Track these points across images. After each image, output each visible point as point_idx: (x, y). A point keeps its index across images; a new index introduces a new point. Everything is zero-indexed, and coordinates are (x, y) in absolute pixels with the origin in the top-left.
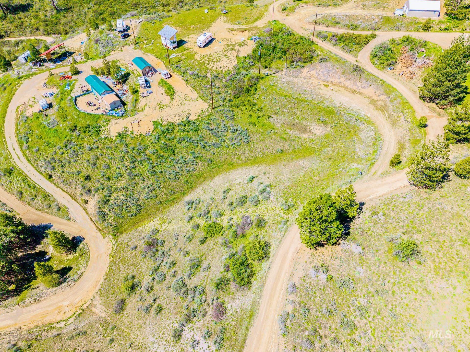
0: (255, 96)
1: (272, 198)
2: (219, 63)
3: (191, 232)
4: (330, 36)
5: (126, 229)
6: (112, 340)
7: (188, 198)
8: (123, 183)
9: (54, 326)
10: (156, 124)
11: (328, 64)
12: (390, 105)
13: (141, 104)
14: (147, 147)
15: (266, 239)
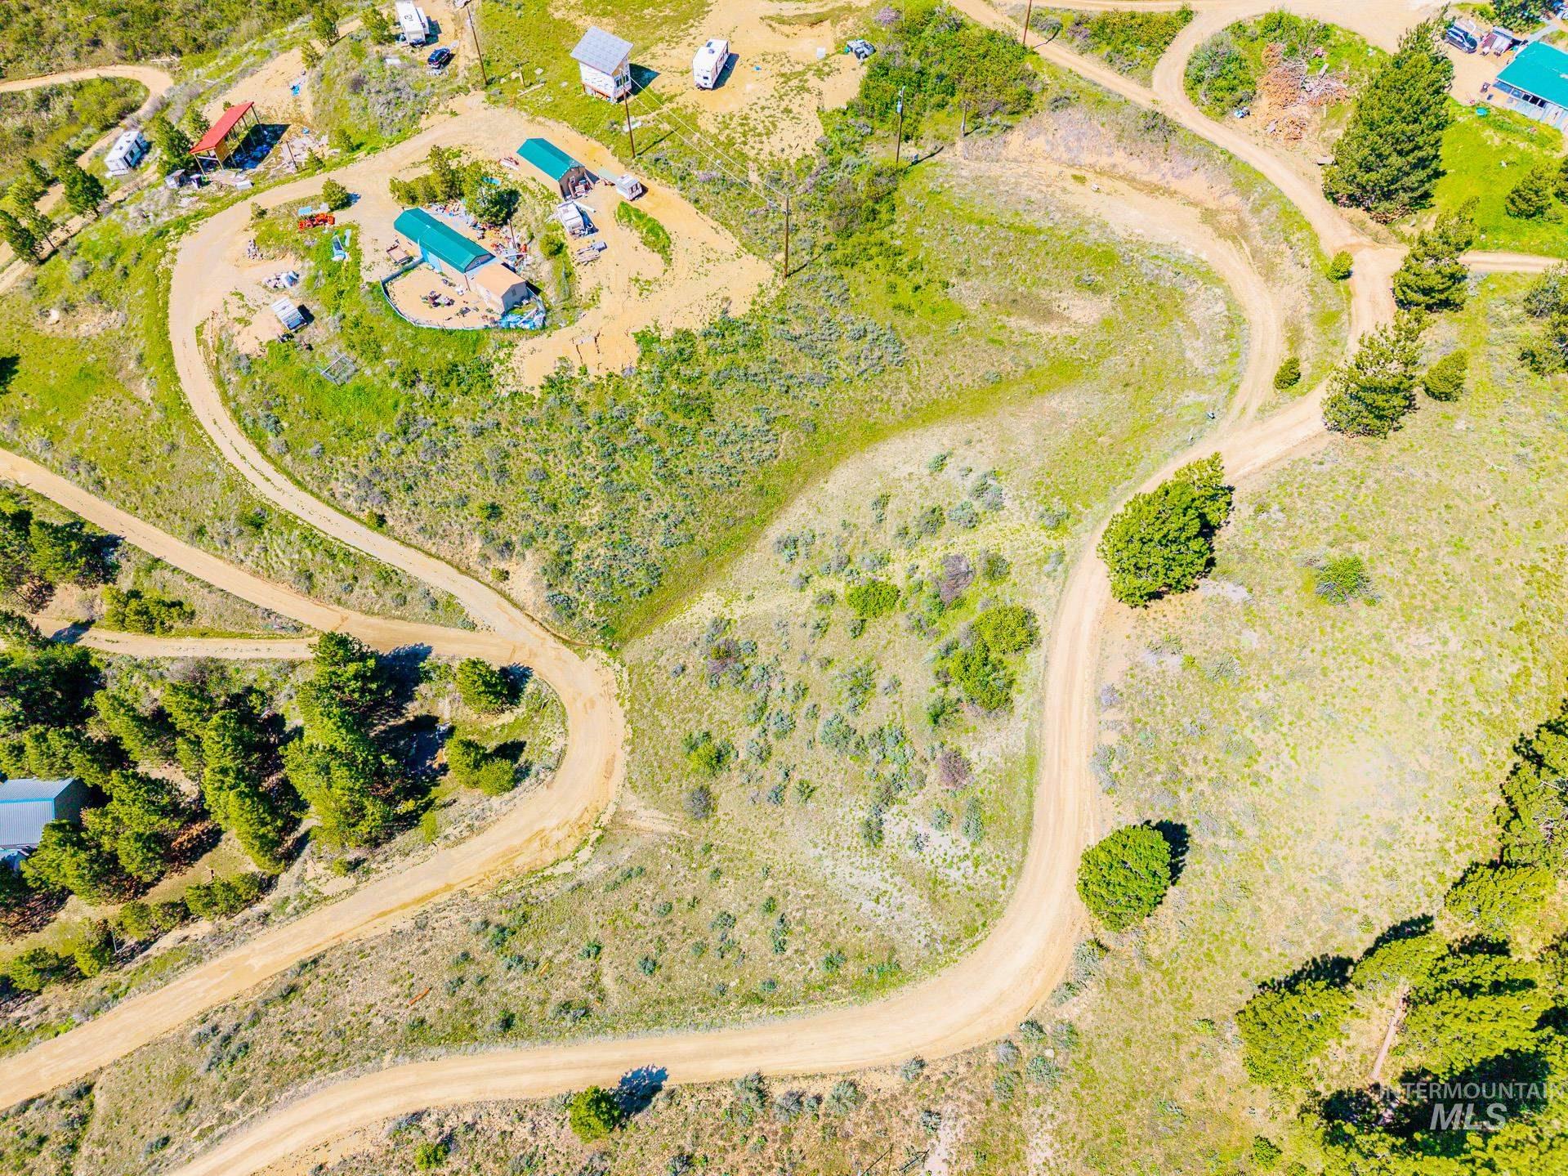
0: (894, 227)
1: (1007, 503)
2: (774, 139)
3: (817, 615)
4: (1068, 25)
5: (634, 631)
6: (717, 873)
7: (778, 529)
8: (593, 514)
9: (547, 873)
10: (646, 340)
11: (1075, 114)
12: (1252, 221)
13: (585, 284)
14: (634, 407)
15: (1019, 601)
